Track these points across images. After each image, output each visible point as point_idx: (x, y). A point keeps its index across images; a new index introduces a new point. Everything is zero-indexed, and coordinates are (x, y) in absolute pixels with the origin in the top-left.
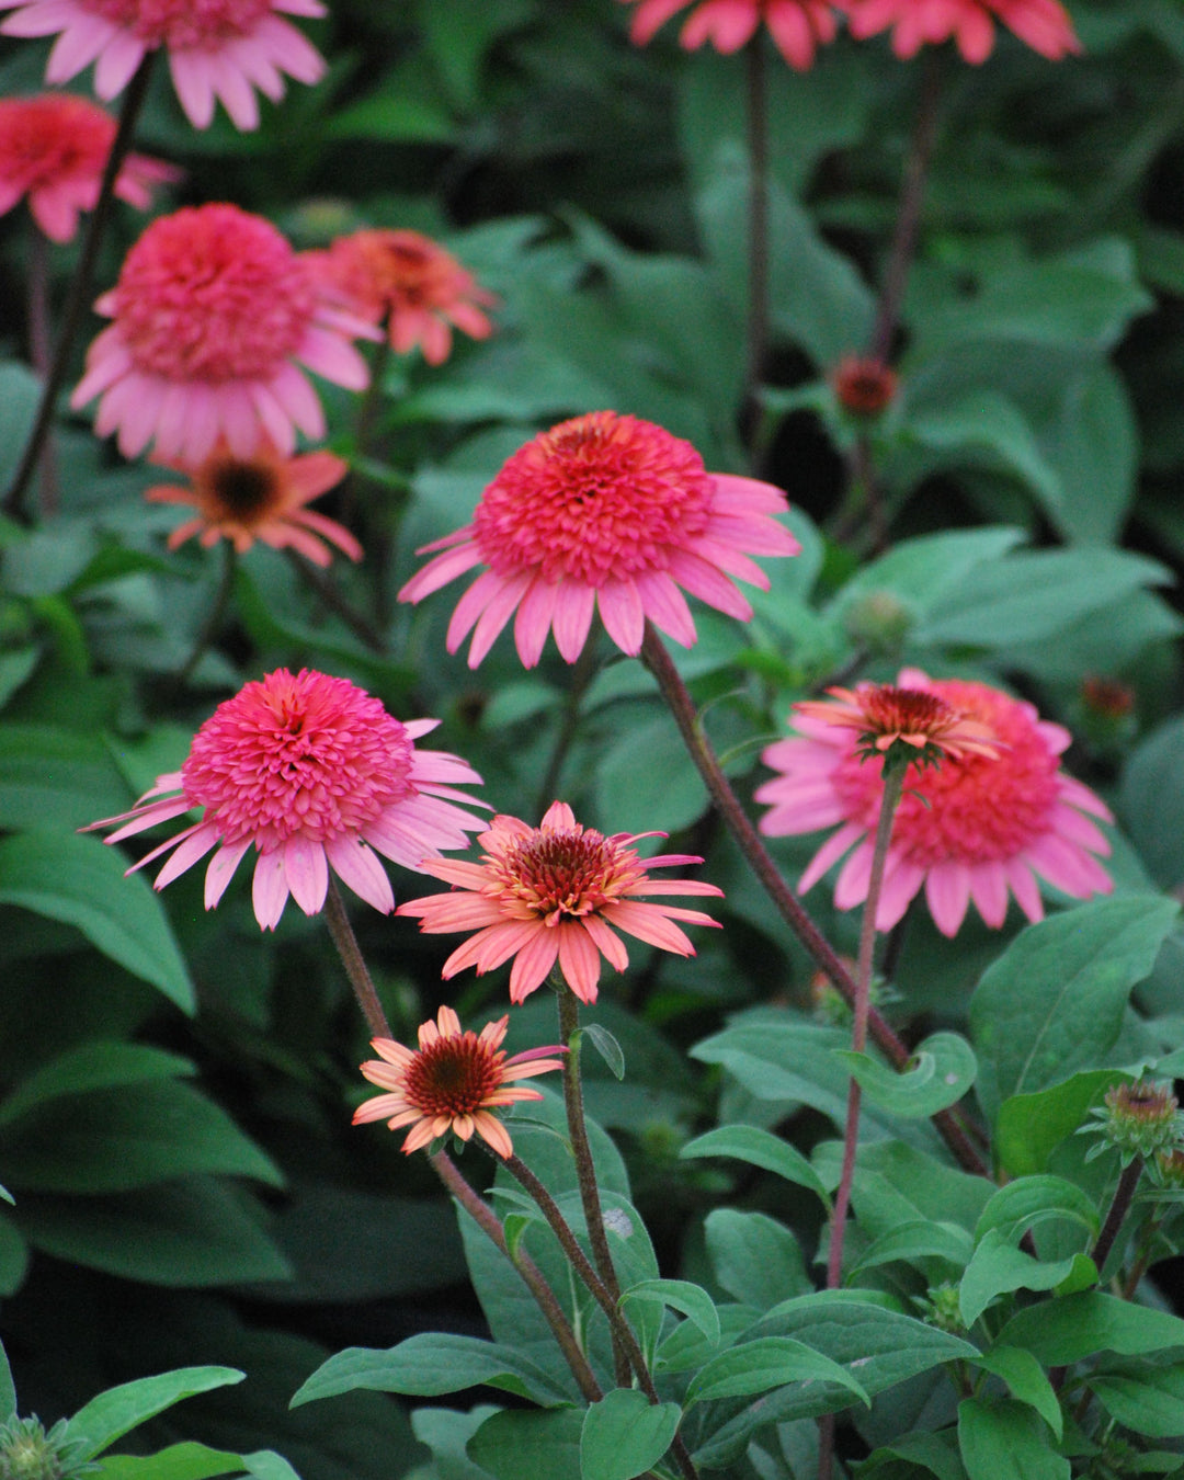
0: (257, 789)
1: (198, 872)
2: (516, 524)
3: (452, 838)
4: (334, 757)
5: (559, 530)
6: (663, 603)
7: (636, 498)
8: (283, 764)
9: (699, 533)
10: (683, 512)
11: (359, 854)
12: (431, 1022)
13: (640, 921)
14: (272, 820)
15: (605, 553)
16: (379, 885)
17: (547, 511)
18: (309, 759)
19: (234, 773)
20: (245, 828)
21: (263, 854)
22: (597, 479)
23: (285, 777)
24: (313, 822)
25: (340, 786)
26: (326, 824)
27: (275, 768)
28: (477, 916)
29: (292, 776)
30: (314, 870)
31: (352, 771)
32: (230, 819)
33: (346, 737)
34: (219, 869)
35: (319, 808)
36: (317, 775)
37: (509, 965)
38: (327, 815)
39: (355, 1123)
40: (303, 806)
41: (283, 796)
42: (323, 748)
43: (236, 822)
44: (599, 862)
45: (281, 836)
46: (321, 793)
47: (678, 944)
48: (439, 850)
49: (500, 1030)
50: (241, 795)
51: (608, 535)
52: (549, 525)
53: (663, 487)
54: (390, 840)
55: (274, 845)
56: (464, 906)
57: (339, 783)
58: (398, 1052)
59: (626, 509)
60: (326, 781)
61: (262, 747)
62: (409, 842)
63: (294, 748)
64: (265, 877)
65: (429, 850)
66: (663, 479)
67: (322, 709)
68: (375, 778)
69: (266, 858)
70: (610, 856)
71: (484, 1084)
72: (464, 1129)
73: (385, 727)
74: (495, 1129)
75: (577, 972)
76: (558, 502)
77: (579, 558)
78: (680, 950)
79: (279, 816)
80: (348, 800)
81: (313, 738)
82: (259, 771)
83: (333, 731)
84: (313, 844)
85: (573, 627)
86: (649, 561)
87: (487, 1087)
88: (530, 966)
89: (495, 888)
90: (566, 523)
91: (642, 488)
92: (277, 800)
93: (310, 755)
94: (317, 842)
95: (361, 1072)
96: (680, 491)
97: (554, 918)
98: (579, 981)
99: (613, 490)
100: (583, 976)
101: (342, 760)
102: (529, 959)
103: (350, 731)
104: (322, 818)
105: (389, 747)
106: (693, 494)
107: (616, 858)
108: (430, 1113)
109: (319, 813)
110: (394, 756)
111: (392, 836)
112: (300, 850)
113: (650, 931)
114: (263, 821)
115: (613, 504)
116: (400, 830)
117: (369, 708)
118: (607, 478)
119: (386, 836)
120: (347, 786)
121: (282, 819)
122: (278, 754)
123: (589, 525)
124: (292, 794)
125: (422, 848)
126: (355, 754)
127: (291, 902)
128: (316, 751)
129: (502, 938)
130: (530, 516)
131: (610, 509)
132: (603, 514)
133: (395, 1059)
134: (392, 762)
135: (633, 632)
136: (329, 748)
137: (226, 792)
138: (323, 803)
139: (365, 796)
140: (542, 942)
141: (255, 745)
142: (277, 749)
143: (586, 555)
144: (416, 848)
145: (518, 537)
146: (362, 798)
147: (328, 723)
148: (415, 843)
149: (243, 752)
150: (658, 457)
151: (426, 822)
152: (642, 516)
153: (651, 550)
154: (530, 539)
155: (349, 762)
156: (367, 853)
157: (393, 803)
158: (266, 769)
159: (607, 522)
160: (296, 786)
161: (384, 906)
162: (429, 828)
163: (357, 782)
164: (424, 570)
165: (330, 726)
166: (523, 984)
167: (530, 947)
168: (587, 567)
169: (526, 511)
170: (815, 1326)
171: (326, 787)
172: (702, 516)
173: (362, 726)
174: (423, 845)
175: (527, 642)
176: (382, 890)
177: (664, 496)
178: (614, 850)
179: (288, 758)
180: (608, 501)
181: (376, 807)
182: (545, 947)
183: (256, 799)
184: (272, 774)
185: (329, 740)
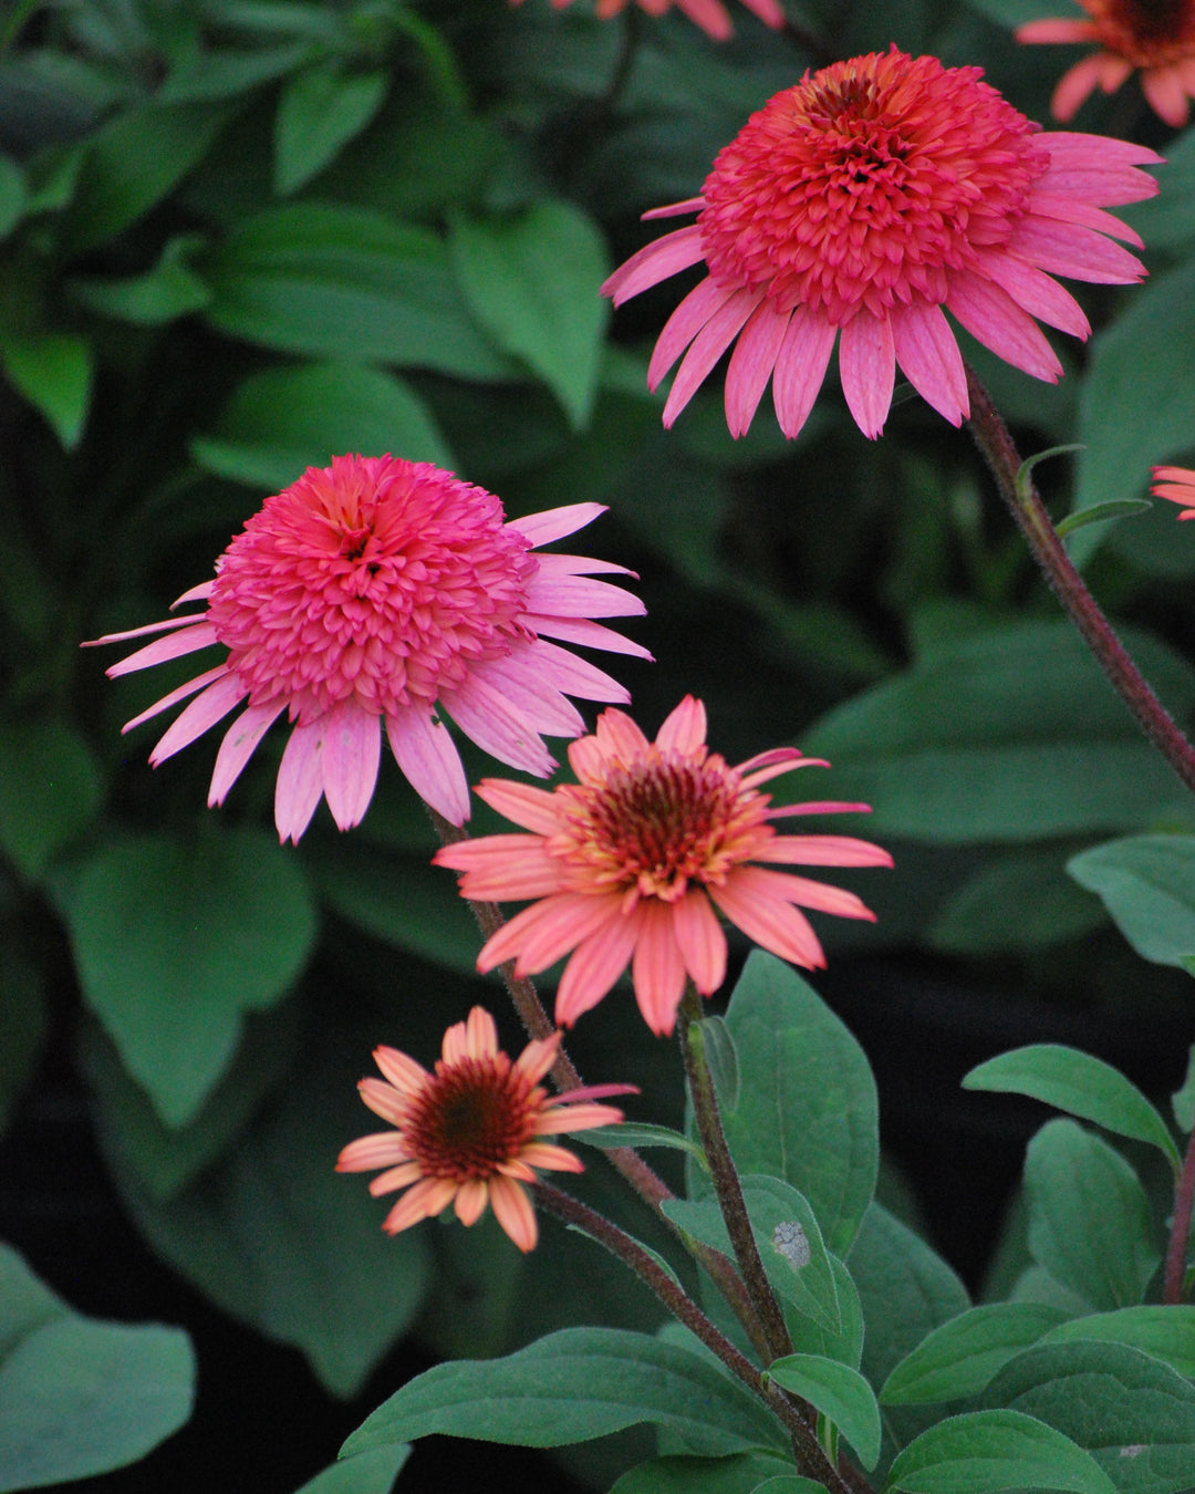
0: (290, 638)
1: (206, 748)
2: (744, 219)
3: (563, 718)
4: (397, 601)
5: (793, 241)
6: (931, 356)
7: (903, 202)
8: (327, 607)
9: (1001, 248)
10: (972, 216)
11: (430, 734)
12: (461, 1026)
13: (756, 907)
14: (310, 683)
15: (853, 280)
16: (452, 785)
17: (780, 211)
18: (362, 601)
19: (262, 611)
20: (276, 688)
21: (299, 726)
22: (852, 168)
23: (327, 627)
24: (366, 689)
25: (407, 643)
26: (382, 694)
27: (315, 611)
28: (539, 879)
29: (337, 626)
30: (363, 758)
31: (424, 621)
32: (258, 673)
33: (419, 571)
34: (238, 742)
35: (374, 671)
36: (373, 627)
37: (562, 964)
38: (383, 682)
39: (338, 1169)
40: (352, 667)
41: (326, 650)
42: (383, 588)
43: (266, 678)
44: (708, 820)
45: (323, 705)
46: (377, 651)
47: (800, 947)
48: (543, 737)
49: (548, 1053)
50: (271, 644)
51: (857, 254)
52: (780, 232)
53: (947, 183)
54: (476, 714)
55: (315, 714)
56: (520, 864)
57: (402, 637)
58: (410, 1072)
59: (887, 218)
60: (385, 635)
61: (301, 578)
62: (502, 721)
63: (345, 585)
64: (297, 762)
65: (529, 735)
66: (946, 171)
67: (392, 527)
68: (460, 628)
69: (303, 730)
70: (728, 806)
71: (506, 1140)
72: (470, 1206)
73: (487, 551)
74: (517, 1205)
75: (653, 985)
76: (797, 199)
77: (817, 284)
78: (801, 956)
79: (319, 678)
80: (420, 661)
81: (374, 570)
82: (295, 612)
83: (401, 561)
84: (368, 717)
85: (799, 385)
86: (917, 293)
87: (511, 1144)
88: (590, 970)
89: (562, 840)
90: (804, 232)
91: (913, 185)
92: (320, 656)
93: (365, 597)
94: (373, 715)
95: (358, 1092)
96: (972, 188)
97: (631, 898)
98: (653, 998)
99: (871, 188)
100: (660, 991)
101: (410, 606)
102: (589, 961)
103: (427, 564)
104: (377, 686)
105: (483, 582)
106: (992, 191)
107: (736, 809)
108: (431, 1173)
109: (374, 678)
110: (493, 593)
111: (480, 710)
112: (350, 725)
113: (765, 925)
114: (296, 684)
115: (870, 209)
116: (493, 703)
117: (462, 523)
118: (865, 169)
119: (473, 708)
120: (415, 643)
121: (323, 683)
122: (321, 592)
123: (834, 238)
124: (335, 652)
125: (521, 733)
126: (430, 597)
127: (323, 809)
128: (375, 591)
129: (562, 920)
130: (757, 215)
131: (864, 215)
132: (853, 221)
133: (403, 1080)
134: (490, 604)
135: (878, 402)
136: (392, 588)
137: (254, 636)
138: (380, 667)
139: (441, 656)
140: (615, 931)
141: (292, 574)
142: (319, 585)
143: (827, 280)
144: (513, 731)
145: (741, 241)
146: (438, 659)
147: (397, 549)
148: (513, 726)
149: (278, 582)
150: (946, 136)
151: (532, 691)
152: (909, 228)
153: (920, 276)
154: (757, 248)
155: (419, 607)
156: (442, 735)
157: (490, 659)
158: (303, 612)
159: (861, 233)
160: (342, 640)
161: (456, 814)
162: (535, 700)
163: (430, 636)
164: (637, 256)
165: (399, 554)
166: (578, 996)
167: (594, 941)
168: (827, 297)
169: (755, 206)
170: (1092, 1375)
171: (385, 645)
172: (1004, 224)
173: (447, 553)
174: (521, 727)
175: (737, 401)
176: (455, 793)
177: (946, 199)
178: (738, 795)
179: (334, 597)
180: (865, 205)
181: (457, 671)
182: (618, 938)
183: (289, 653)
184: (309, 621)
185: (393, 577)
